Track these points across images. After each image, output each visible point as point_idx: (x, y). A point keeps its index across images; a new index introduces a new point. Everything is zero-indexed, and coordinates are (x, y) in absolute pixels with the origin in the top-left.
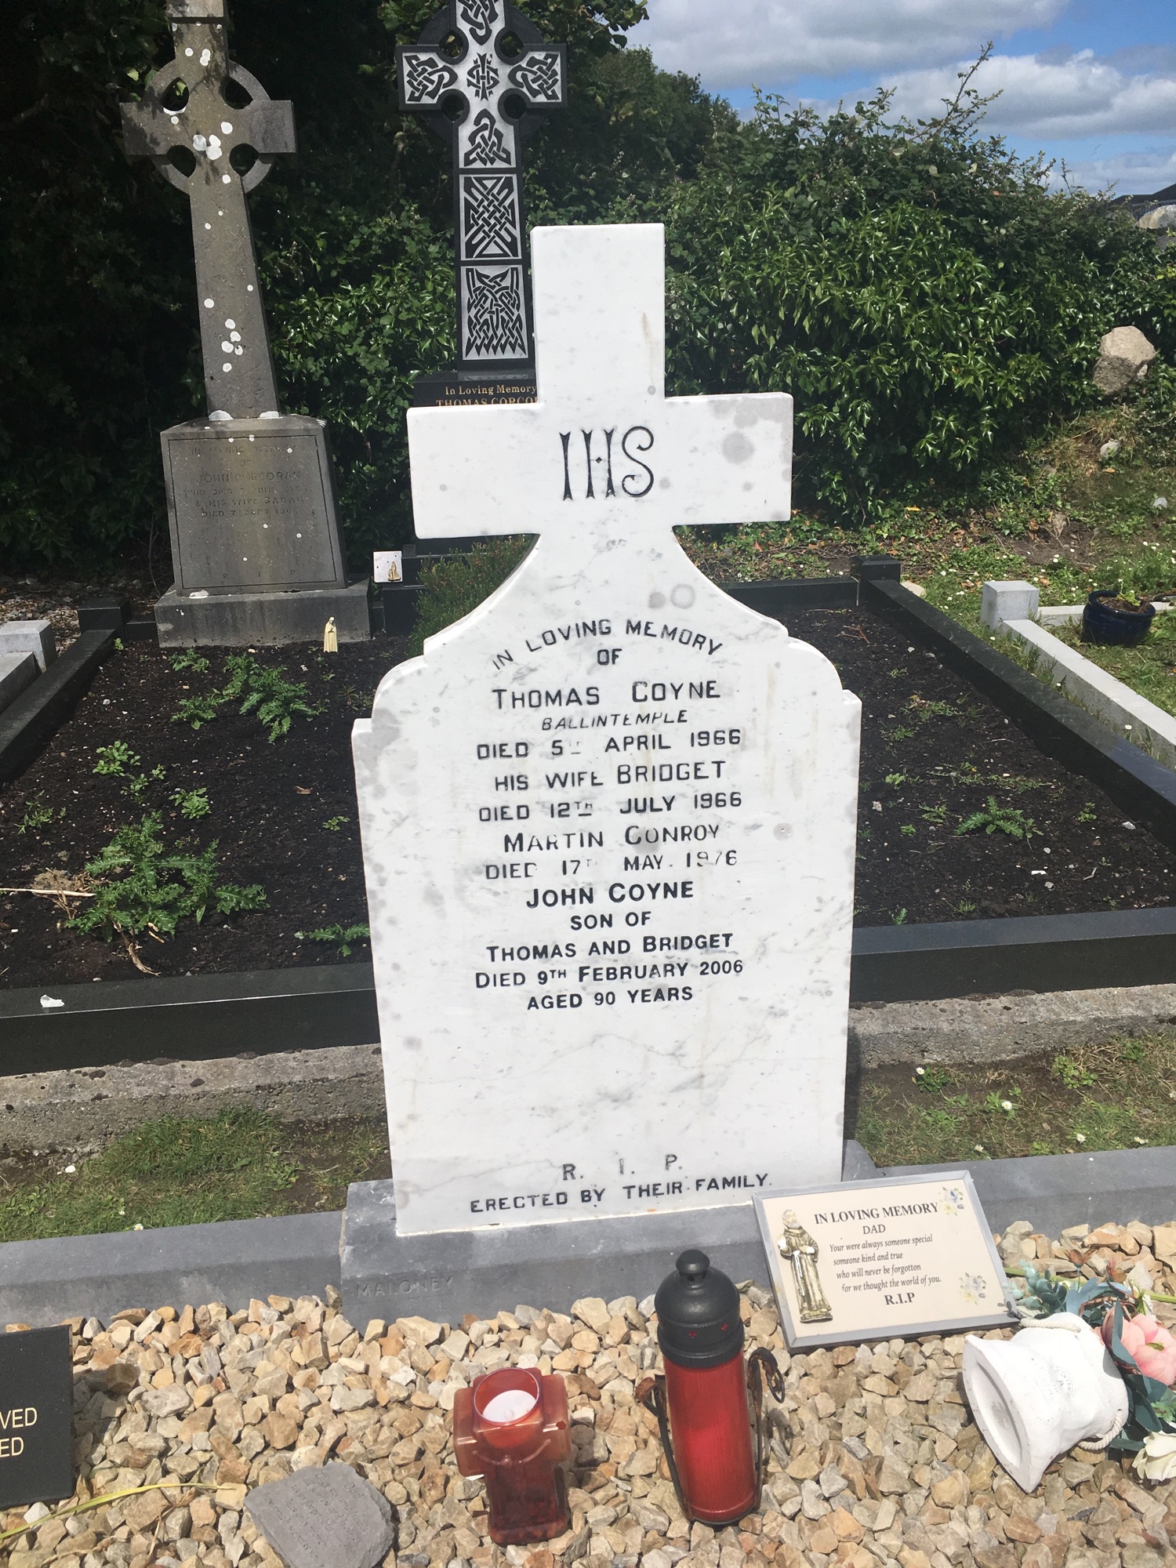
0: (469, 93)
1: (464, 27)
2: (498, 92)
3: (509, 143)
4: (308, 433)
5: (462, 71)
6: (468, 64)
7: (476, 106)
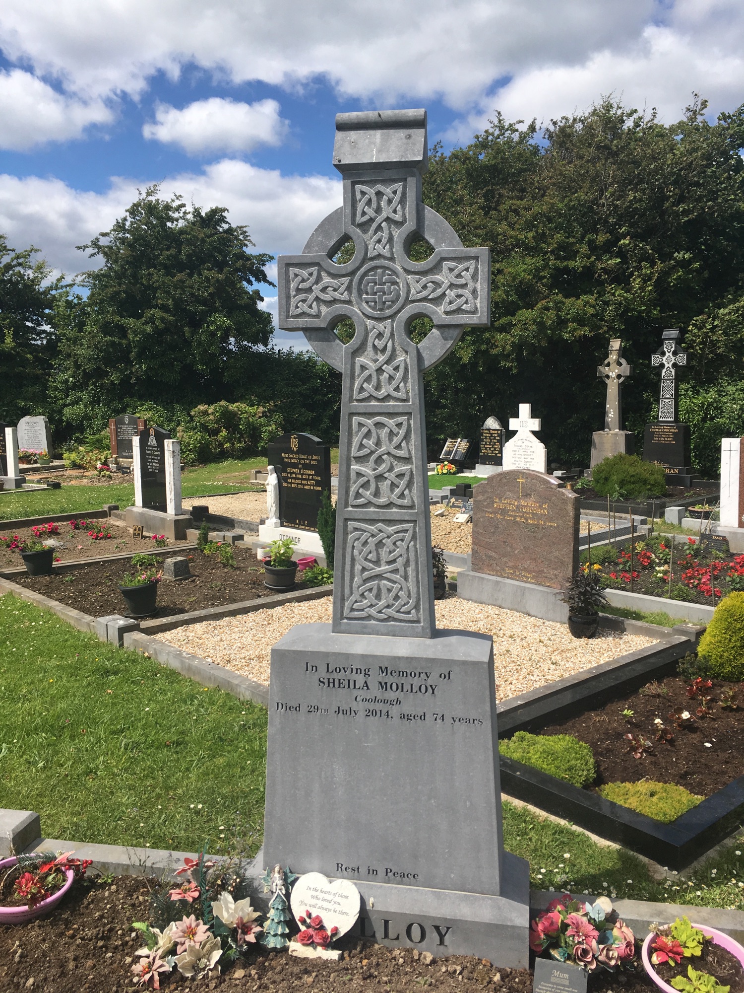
0: (665, 363)
1: (665, 350)
2: (672, 363)
3: (673, 373)
4: (622, 434)
5: (664, 358)
6: (666, 357)
7: (667, 365)
